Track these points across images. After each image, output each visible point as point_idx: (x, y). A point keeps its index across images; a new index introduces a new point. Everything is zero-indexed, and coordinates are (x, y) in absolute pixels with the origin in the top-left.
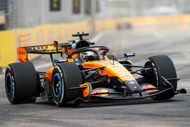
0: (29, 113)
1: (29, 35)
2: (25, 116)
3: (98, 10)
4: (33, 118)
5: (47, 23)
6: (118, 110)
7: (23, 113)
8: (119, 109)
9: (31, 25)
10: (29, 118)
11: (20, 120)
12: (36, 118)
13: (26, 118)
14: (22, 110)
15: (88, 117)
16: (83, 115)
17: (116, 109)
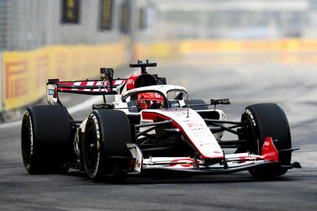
0: (21, 195)
1: (24, 63)
2: (15, 200)
3: (142, 26)
4: (28, 205)
5: (55, 43)
6: (173, 197)
7: (12, 196)
8: (176, 195)
9: (29, 46)
10: (21, 205)
11: (6, 207)
12: (33, 205)
13: (17, 204)
14: (10, 191)
15: (122, 206)
16: (113, 203)
17: (170, 195)
